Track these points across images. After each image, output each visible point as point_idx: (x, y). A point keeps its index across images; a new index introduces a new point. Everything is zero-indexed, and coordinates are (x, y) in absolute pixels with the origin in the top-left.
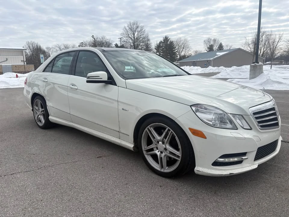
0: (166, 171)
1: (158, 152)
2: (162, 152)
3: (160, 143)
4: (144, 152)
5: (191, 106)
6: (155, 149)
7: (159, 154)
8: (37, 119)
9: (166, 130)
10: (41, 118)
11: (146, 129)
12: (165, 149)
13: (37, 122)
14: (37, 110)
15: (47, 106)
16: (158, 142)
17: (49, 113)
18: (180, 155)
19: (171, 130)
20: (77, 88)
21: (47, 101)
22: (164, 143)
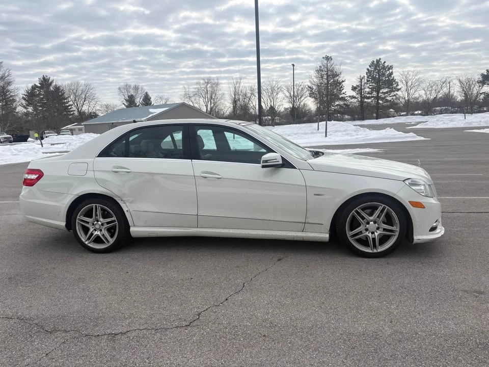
0: (379, 250)
2: (373, 233)
3: (372, 223)
4: (350, 239)
5: (404, 181)
6: (364, 231)
7: (370, 235)
8: (89, 239)
9: (380, 208)
10: (103, 235)
11: (353, 211)
12: (378, 228)
13: (89, 245)
14: (88, 223)
15: (127, 211)
16: (368, 223)
17: (131, 223)
18: (398, 230)
19: (387, 207)
20: (221, 177)
21: (124, 204)
22: (375, 222)
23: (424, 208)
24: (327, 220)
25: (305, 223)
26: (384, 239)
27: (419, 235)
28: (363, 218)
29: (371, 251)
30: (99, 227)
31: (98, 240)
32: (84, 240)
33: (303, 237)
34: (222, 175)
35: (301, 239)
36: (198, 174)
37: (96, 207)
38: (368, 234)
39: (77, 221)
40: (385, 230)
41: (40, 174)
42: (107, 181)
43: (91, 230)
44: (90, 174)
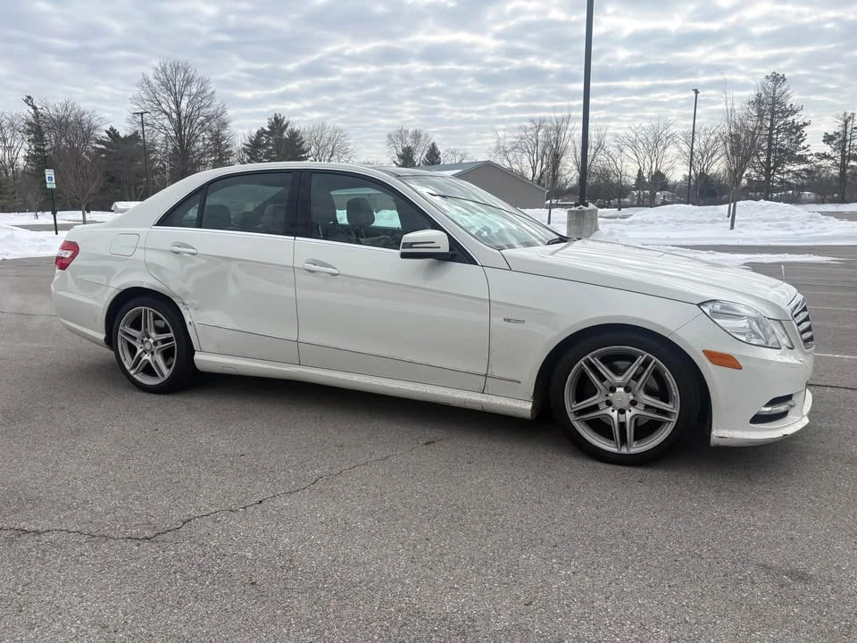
0: (633, 451)
1: (613, 411)
2: (622, 411)
3: (620, 390)
4: (572, 417)
5: (699, 305)
6: (603, 406)
7: (615, 415)
8: (135, 365)
9: (640, 360)
10: (156, 361)
11: (581, 361)
12: (633, 403)
13: (135, 376)
14: (135, 338)
15: (190, 323)
16: (613, 390)
17: (195, 347)
18: (677, 411)
19: (655, 359)
20: (337, 272)
21: (187, 311)
22: (627, 389)
23: (740, 368)
24: (528, 375)
25: (486, 376)
26: (644, 429)
27: (725, 429)
28: (602, 379)
29: (615, 450)
30: (150, 348)
31: (149, 370)
32: (128, 368)
33: (481, 403)
34: (340, 269)
35: (478, 407)
36: (300, 263)
37: (146, 311)
38: (611, 414)
39: (119, 333)
40: (647, 407)
41: (75, 251)
43: (139, 351)
44: (140, 254)
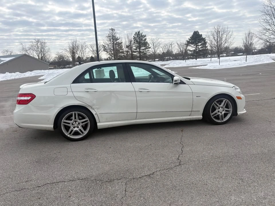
4: (212, 116)
5: (233, 88)
6: (218, 112)
7: (220, 114)
8: (70, 133)
9: (224, 101)
10: (80, 129)
11: (213, 103)
12: (223, 110)
13: (70, 137)
14: (69, 123)
15: (96, 114)
16: (219, 108)
17: (97, 121)
18: (232, 110)
19: (227, 100)
20: (150, 91)
21: (93, 110)
22: (222, 108)
23: (241, 99)
24: (201, 109)
25: (192, 111)
26: (226, 115)
27: (240, 112)
28: (217, 106)
29: (220, 122)
30: (76, 126)
31: (76, 133)
32: (67, 135)
33: (190, 118)
34: (151, 90)
35: (189, 120)
36: (137, 90)
37: (75, 113)
39: (62, 123)
40: (226, 111)
41: (33, 96)
42: (83, 97)
43: (72, 128)
44: (70, 94)
